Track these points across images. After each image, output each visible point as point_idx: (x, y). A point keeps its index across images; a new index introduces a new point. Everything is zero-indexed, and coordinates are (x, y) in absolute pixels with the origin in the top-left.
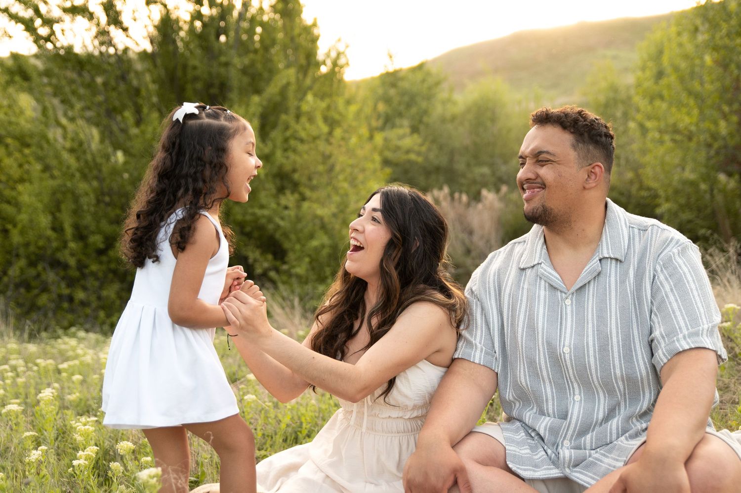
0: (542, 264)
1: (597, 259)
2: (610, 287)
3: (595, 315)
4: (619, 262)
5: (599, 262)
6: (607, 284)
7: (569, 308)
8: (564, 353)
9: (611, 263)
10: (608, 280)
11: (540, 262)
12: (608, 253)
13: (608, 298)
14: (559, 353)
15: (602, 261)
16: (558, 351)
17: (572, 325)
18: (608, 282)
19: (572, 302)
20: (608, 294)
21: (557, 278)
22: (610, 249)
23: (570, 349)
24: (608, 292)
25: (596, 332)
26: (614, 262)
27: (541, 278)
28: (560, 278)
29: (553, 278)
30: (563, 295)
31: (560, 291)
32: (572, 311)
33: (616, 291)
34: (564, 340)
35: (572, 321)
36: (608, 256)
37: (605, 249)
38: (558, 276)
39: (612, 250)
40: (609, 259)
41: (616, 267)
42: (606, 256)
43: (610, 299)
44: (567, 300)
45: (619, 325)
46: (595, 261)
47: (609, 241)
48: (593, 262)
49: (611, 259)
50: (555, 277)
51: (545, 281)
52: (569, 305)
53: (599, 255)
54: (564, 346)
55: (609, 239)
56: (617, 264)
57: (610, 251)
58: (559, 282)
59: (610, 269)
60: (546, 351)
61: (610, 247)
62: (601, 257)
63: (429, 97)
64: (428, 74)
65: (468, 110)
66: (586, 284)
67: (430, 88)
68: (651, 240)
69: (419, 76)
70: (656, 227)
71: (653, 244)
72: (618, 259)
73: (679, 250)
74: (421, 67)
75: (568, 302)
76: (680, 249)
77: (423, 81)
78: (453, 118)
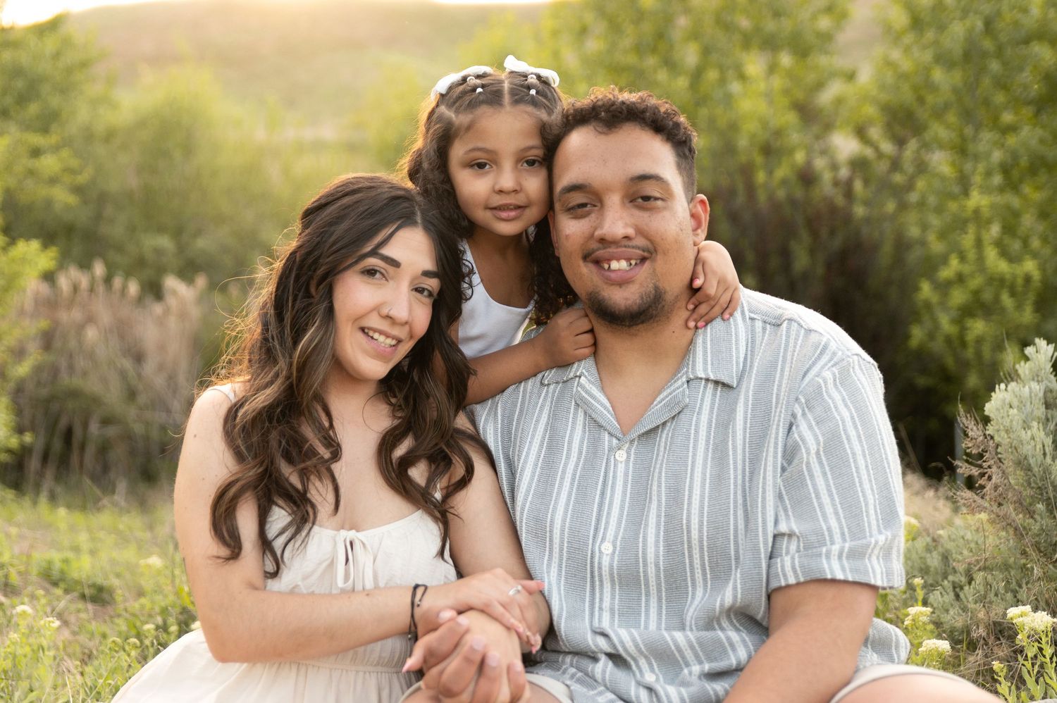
0: (582, 378)
1: (684, 379)
2: (697, 432)
3: (663, 485)
4: (720, 386)
5: (686, 386)
6: (693, 428)
7: (621, 468)
8: (600, 552)
9: (705, 387)
10: (695, 419)
11: (578, 374)
12: (705, 370)
13: (690, 454)
14: (589, 552)
15: (691, 383)
16: (590, 547)
17: (623, 501)
18: (694, 423)
19: (627, 458)
20: (691, 445)
21: (605, 408)
22: (709, 362)
23: (615, 547)
24: (692, 441)
25: (663, 519)
26: (710, 386)
27: (577, 405)
28: (611, 409)
29: (599, 407)
30: (615, 441)
31: (609, 433)
32: (626, 474)
33: (706, 441)
34: (606, 529)
35: (624, 493)
36: (703, 376)
37: (701, 360)
38: (608, 405)
39: (712, 364)
40: (703, 382)
41: (714, 395)
42: (700, 376)
43: (694, 455)
44: (620, 452)
45: (706, 509)
46: (680, 382)
47: (709, 346)
48: (676, 385)
49: (707, 380)
50: (602, 405)
51: (585, 413)
52: (621, 462)
53: (687, 372)
54: (603, 539)
55: (709, 343)
56: (715, 390)
57: (709, 366)
58: (609, 416)
59: (702, 400)
60: (566, 545)
61: (709, 359)
62: (692, 376)
63: (65, 89)
64: (67, 42)
65: (142, 123)
66: (658, 427)
67: (69, 70)
68: (786, 350)
69: (50, 44)
70: (796, 324)
71: (789, 358)
72: (718, 382)
73: (834, 375)
74: (53, 25)
75: (621, 455)
76: (836, 372)
77: (57, 56)
78: (109, 136)
